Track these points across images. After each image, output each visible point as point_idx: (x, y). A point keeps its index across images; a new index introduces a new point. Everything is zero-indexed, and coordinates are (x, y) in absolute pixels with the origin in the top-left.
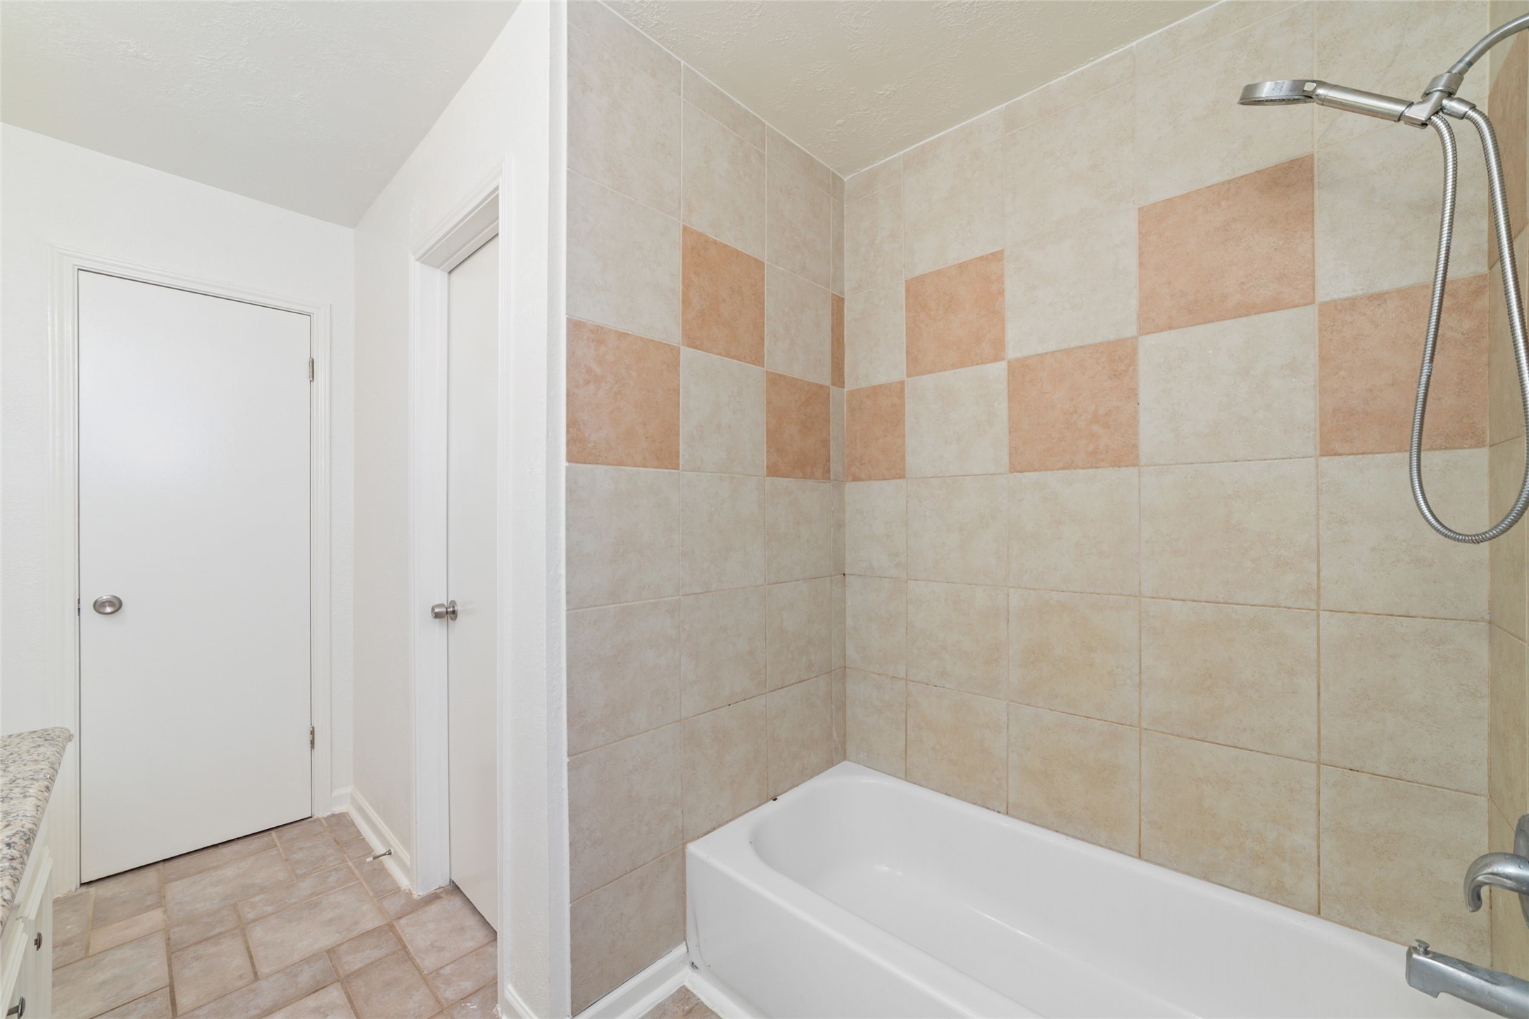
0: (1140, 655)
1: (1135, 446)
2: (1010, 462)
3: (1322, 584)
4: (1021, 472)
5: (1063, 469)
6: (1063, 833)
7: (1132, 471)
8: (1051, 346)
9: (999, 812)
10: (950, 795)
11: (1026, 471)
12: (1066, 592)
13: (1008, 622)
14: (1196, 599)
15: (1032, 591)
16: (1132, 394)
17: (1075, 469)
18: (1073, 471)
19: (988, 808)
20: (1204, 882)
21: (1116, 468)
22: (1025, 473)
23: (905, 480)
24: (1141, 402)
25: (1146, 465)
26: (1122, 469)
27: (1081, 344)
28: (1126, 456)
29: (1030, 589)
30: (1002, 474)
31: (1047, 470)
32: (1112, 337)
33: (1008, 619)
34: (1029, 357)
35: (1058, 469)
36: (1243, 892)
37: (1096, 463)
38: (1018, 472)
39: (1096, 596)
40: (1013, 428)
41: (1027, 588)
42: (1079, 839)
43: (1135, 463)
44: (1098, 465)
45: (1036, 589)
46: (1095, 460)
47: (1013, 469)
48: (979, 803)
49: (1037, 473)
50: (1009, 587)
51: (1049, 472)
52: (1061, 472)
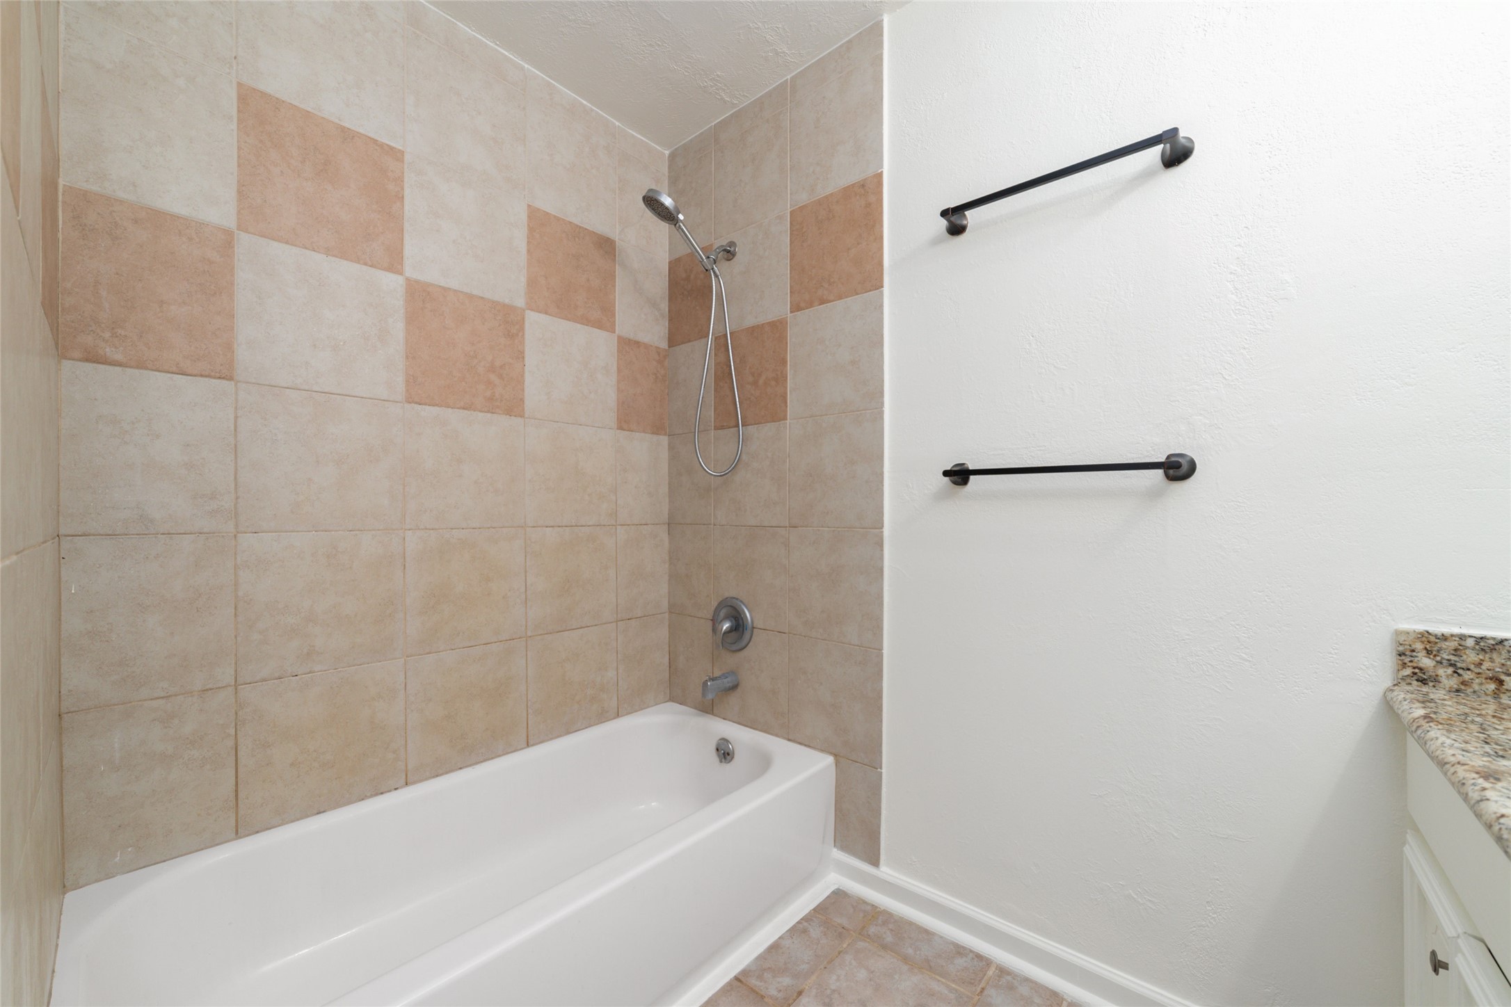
0: (526, 576)
1: (522, 400)
2: (407, 390)
3: (618, 509)
4: (420, 404)
5: (464, 409)
6: (466, 767)
7: (519, 420)
8: (453, 284)
9: (396, 789)
10: (324, 812)
11: (426, 404)
12: (466, 529)
13: (404, 568)
14: (560, 525)
15: (432, 531)
16: (520, 356)
17: (475, 411)
18: (472, 412)
19: (382, 793)
20: (568, 736)
21: (508, 416)
22: (424, 406)
23: (233, 383)
24: (526, 364)
25: (529, 418)
26: (512, 417)
27: (481, 295)
28: (514, 408)
29: (430, 529)
30: (397, 402)
31: (448, 407)
32: (507, 301)
33: (405, 565)
34: (432, 285)
35: (458, 408)
36: (586, 728)
37: (492, 409)
38: (416, 403)
39: (493, 530)
40: (411, 355)
41: (426, 529)
42: (482, 762)
43: (521, 415)
44: (493, 411)
45: (436, 529)
46: (492, 406)
47: (410, 400)
48: (368, 795)
49: (437, 408)
50: (406, 530)
51: (450, 410)
52: (461, 411)
